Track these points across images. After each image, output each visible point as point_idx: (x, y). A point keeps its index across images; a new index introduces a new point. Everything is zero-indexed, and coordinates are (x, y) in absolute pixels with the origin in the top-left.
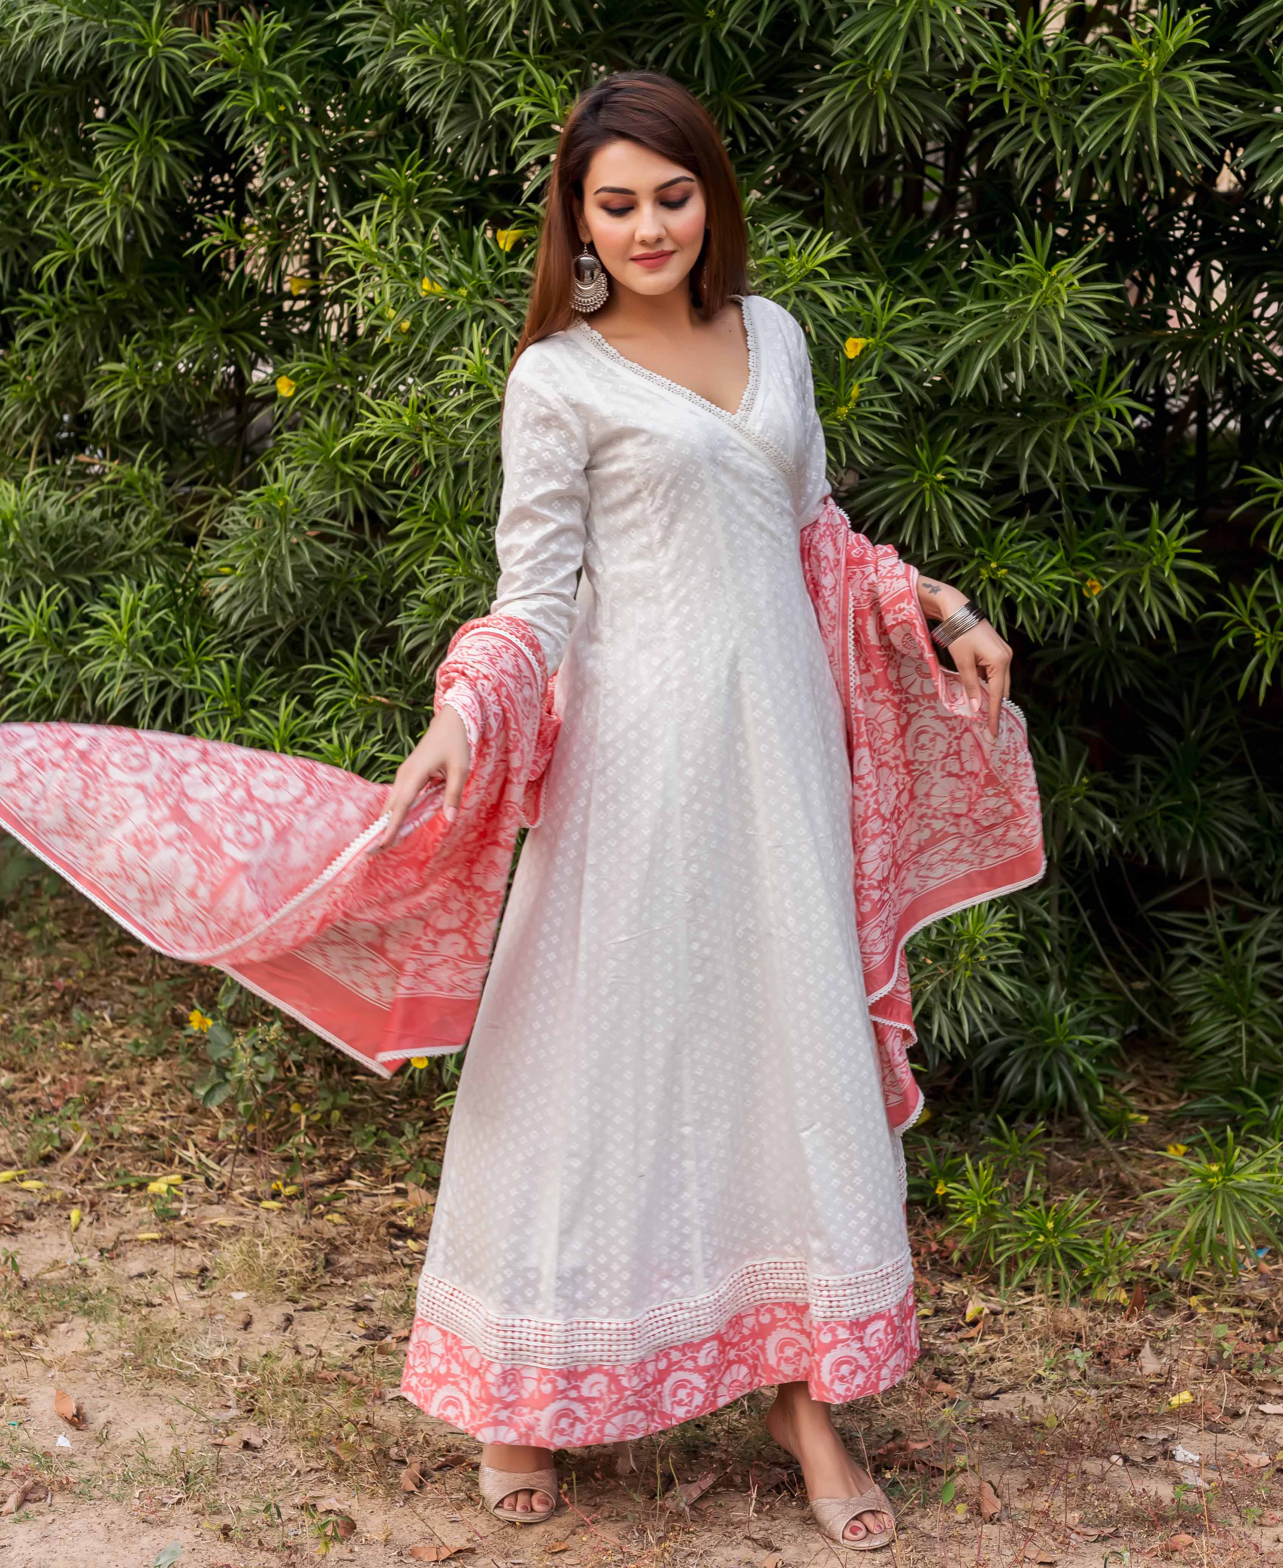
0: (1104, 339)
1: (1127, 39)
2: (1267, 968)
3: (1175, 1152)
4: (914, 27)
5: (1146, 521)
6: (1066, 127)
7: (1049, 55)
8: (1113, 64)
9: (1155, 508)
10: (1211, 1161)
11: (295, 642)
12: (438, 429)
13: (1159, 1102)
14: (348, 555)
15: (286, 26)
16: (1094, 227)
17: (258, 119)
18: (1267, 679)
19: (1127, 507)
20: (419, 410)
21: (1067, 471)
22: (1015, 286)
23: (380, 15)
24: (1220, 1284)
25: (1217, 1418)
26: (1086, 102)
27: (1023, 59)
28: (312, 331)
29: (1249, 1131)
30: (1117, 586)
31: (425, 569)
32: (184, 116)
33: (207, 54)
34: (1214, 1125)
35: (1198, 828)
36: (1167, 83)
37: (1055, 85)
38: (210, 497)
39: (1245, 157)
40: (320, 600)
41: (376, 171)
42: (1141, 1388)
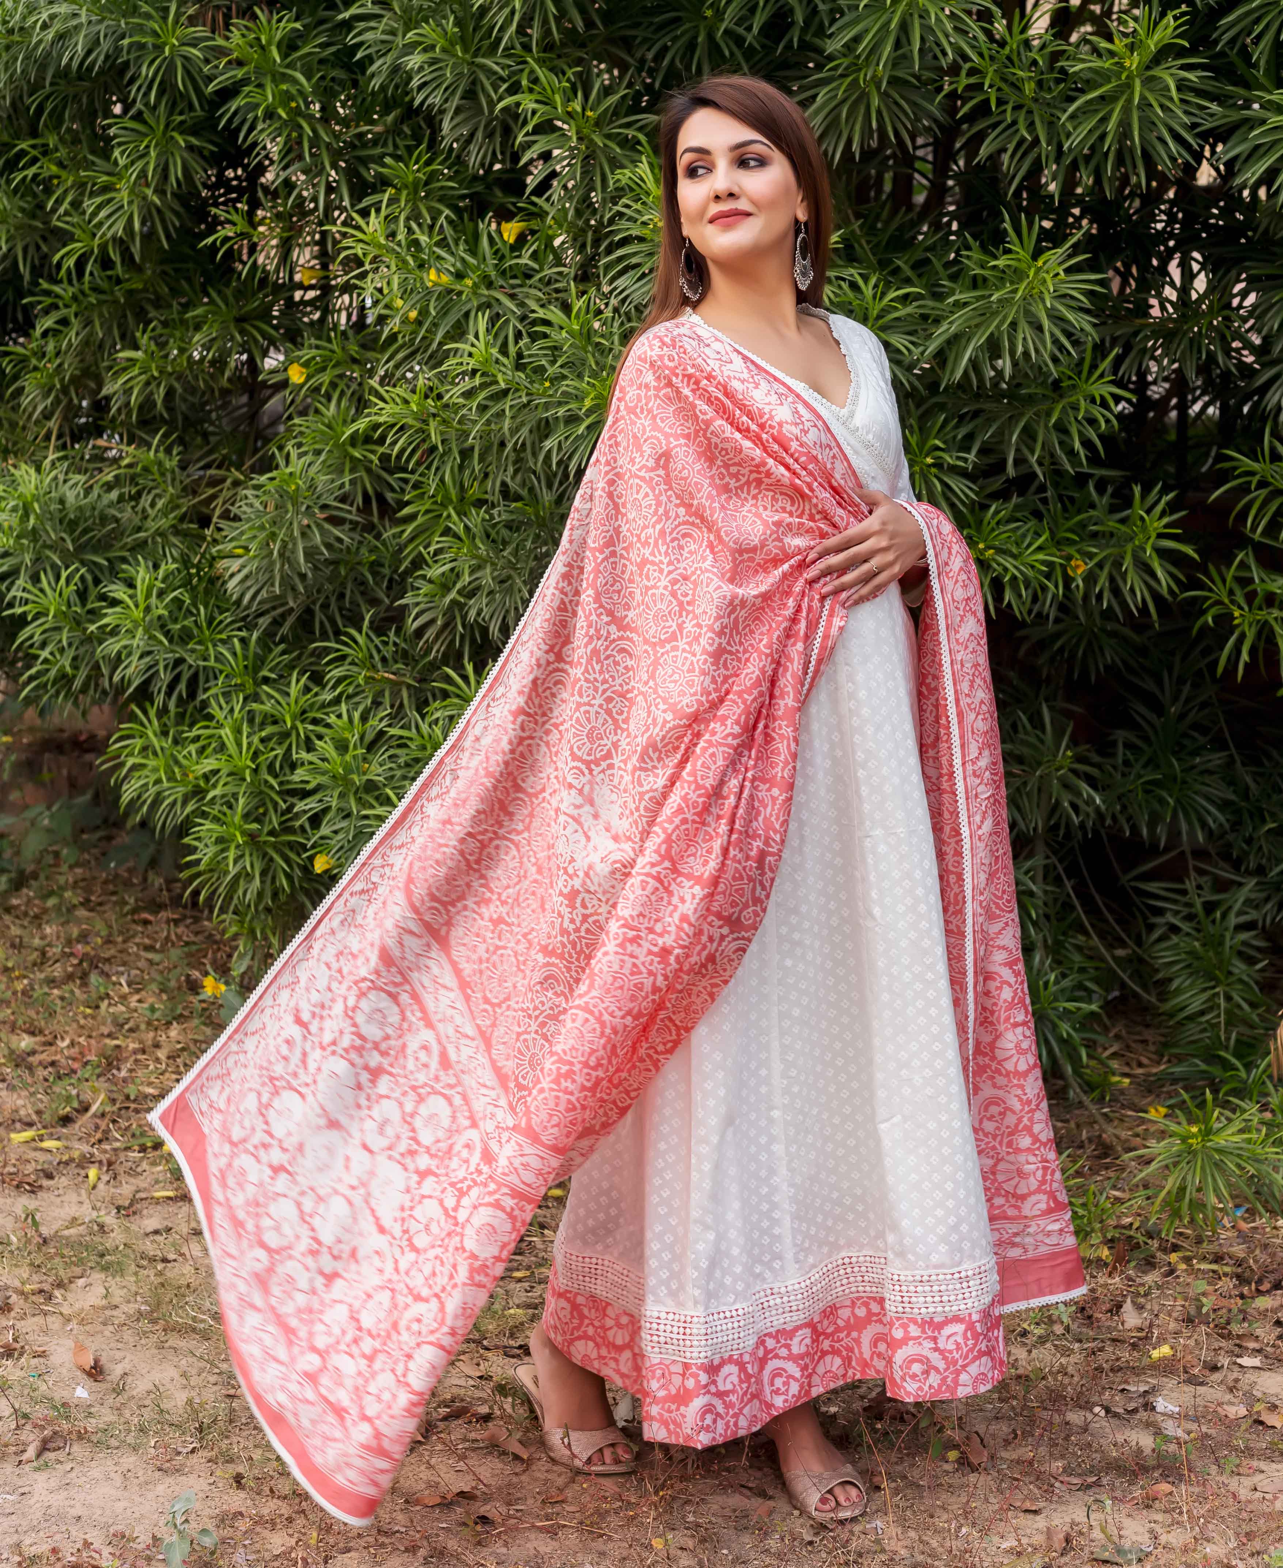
0: (1088, 328)
1: (1110, 38)
2: (1244, 936)
3: (1156, 1114)
4: (904, 27)
5: (1128, 503)
6: (1051, 124)
7: (1034, 55)
8: (1097, 64)
9: (1137, 490)
10: (1190, 1122)
11: (306, 621)
12: (445, 415)
13: (1140, 1065)
14: (357, 537)
15: (298, 25)
16: (1078, 219)
17: (270, 115)
18: (1245, 657)
19: (1110, 490)
20: (426, 397)
21: (1052, 455)
22: (1002, 276)
23: (388, 14)
24: (1199, 1241)
25: (1196, 1371)
26: (1071, 100)
27: (1009, 58)
28: (322, 320)
29: (1227, 1094)
30: (1100, 565)
31: (432, 549)
32: (199, 112)
33: (221, 52)
34: (1194, 1088)
35: (1178, 801)
36: (1148, 82)
37: (1040, 84)
38: (223, 480)
39: (1225, 152)
40: (330, 580)
41: (384, 165)
42: (1123, 1342)
